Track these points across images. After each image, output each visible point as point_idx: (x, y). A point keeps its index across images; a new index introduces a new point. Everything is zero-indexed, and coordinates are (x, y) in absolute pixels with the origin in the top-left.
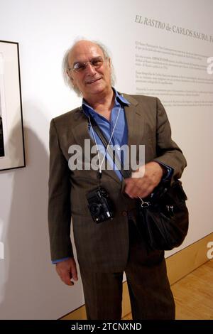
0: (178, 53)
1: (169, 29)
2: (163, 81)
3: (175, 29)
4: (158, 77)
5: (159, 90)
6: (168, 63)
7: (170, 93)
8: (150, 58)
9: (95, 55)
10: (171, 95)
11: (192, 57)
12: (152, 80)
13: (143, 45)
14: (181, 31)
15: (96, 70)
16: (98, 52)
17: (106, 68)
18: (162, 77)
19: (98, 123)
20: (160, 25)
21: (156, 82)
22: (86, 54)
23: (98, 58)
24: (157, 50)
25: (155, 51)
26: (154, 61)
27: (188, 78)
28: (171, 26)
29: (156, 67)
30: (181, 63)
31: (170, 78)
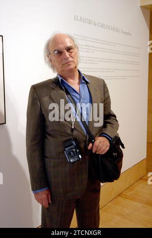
0: (101, 42)
1: (95, 25)
2: (92, 62)
3: (99, 25)
4: (88, 59)
5: (89, 68)
6: (95, 49)
7: (96, 70)
8: (83, 45)
9: (69, 44)
10: (97, 71)
11: (110, 45)
12: (85, 61)
13: (79, 36)
14: (102, 26)
15: (69, 55)
16: (70, 43)
17: (76, 54)
18: (91, 59)
19: (71, 93)
20: (90, 22)
21: (87, 63)
22: (63, 44)
23: (71, 46)
24: (88, 39)
25: (86, 40)
26: (86, 47)
27: (107, 59)
28: (96, 23)
29: (87, 52)
30: (102, 48)
31: (96, 60)
